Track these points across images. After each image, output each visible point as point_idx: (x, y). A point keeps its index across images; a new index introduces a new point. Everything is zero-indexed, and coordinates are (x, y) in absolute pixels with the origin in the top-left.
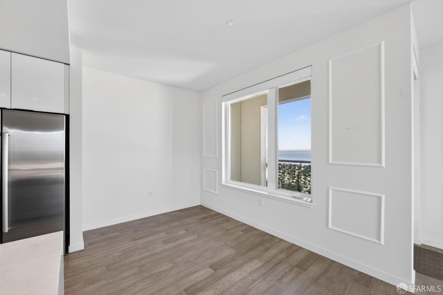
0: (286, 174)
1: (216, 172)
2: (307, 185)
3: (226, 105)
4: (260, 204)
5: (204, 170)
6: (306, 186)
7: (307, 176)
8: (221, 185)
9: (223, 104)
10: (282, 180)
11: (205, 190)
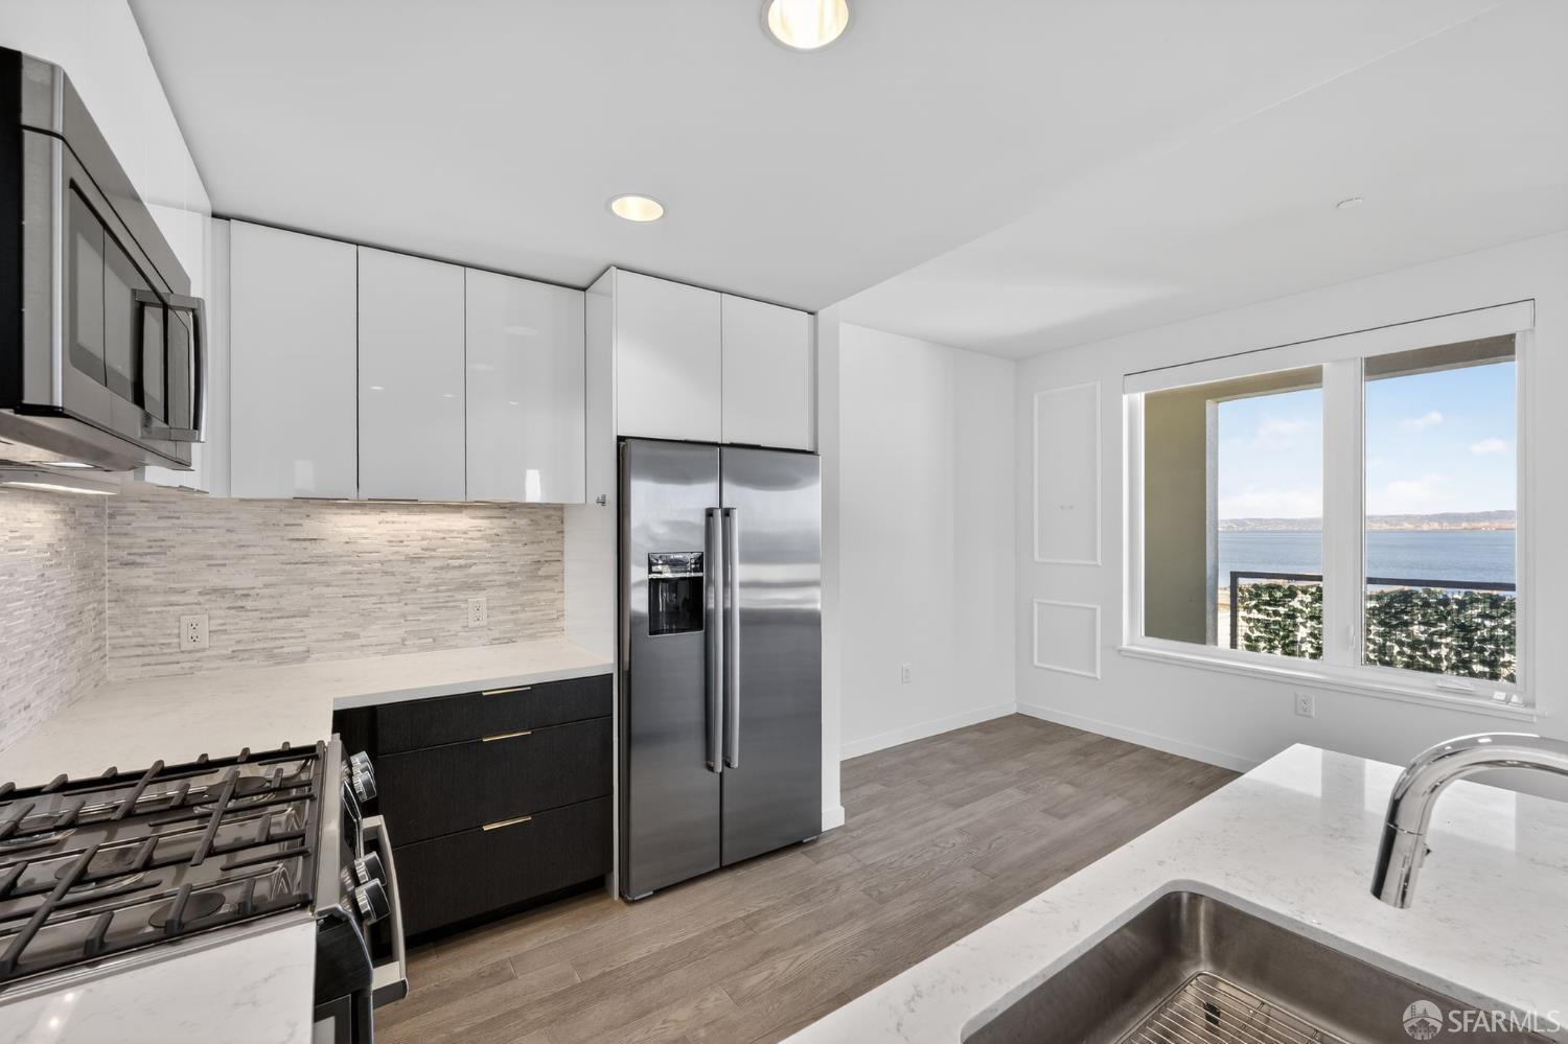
0: (1299, 620)
1: (1095, 609)
2: (1391, 657)
3: (1133, 403)
4: (1301, 712)
5: (1035, 605)
6: (1387, 658)
7: (1395, 627)
8: (1120, 651)
9: (1125, 398)
10: (1284, 638)
11: (1037, 667)
